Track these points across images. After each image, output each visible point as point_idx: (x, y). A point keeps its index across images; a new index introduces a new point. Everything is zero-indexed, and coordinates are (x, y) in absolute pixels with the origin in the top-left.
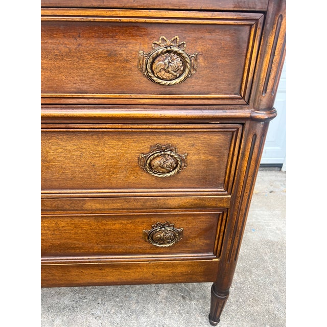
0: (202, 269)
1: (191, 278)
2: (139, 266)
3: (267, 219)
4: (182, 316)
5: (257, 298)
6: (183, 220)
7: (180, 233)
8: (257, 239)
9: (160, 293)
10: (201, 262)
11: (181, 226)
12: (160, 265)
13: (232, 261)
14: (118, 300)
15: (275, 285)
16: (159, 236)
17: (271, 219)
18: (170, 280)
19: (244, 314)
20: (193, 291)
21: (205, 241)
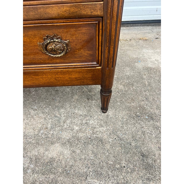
0: (89, 75)
1: (83, 82)
2: (44, 73)
3: (150, 55)
4: (86, 108)
5: (134, 99)
6: (67, 32)
7: (67, 45)
8: (141, 67)
9: (74, 97)
10: (88, 69)
11: (67, 38)
12: (59, 72)
13: (110, 67)
14: (48, 101)
15: (147, 91)
16: (51, 47)
17: (153, 55)
18: (69, 83)
19: (124, 107)
20: (94, 96)
21: (89, 52)
